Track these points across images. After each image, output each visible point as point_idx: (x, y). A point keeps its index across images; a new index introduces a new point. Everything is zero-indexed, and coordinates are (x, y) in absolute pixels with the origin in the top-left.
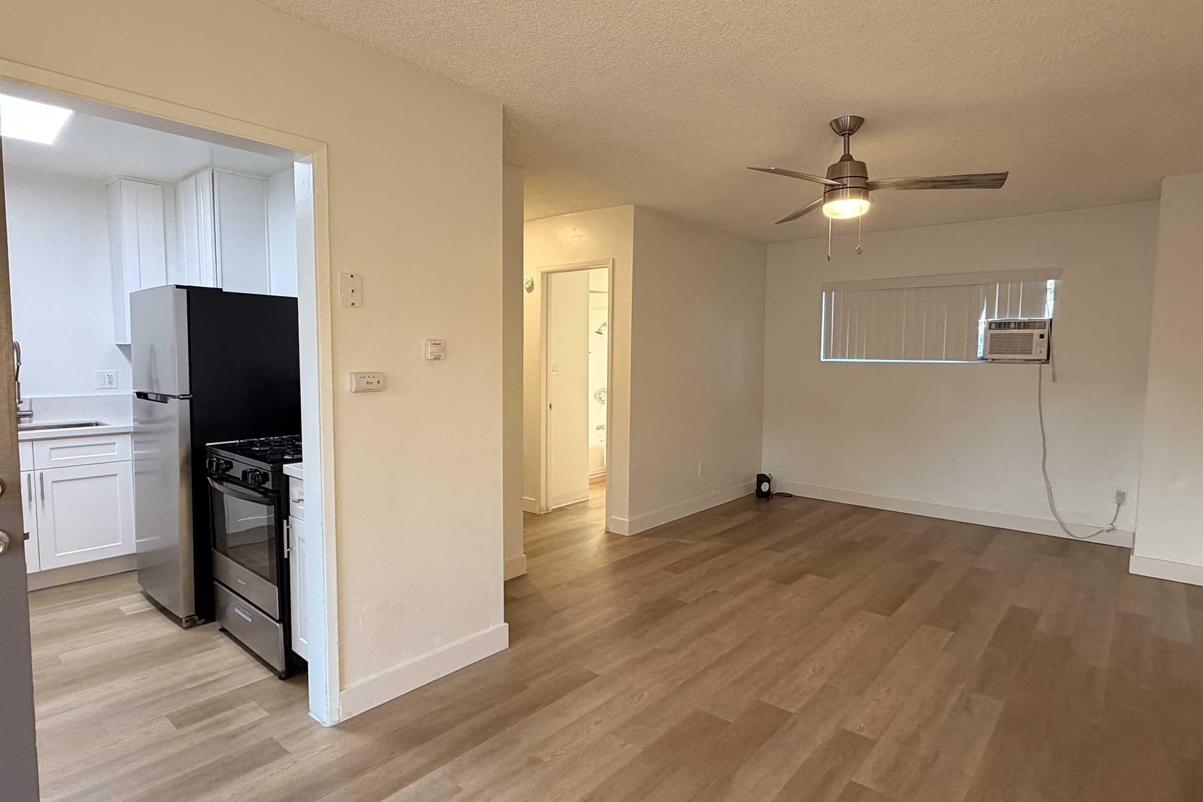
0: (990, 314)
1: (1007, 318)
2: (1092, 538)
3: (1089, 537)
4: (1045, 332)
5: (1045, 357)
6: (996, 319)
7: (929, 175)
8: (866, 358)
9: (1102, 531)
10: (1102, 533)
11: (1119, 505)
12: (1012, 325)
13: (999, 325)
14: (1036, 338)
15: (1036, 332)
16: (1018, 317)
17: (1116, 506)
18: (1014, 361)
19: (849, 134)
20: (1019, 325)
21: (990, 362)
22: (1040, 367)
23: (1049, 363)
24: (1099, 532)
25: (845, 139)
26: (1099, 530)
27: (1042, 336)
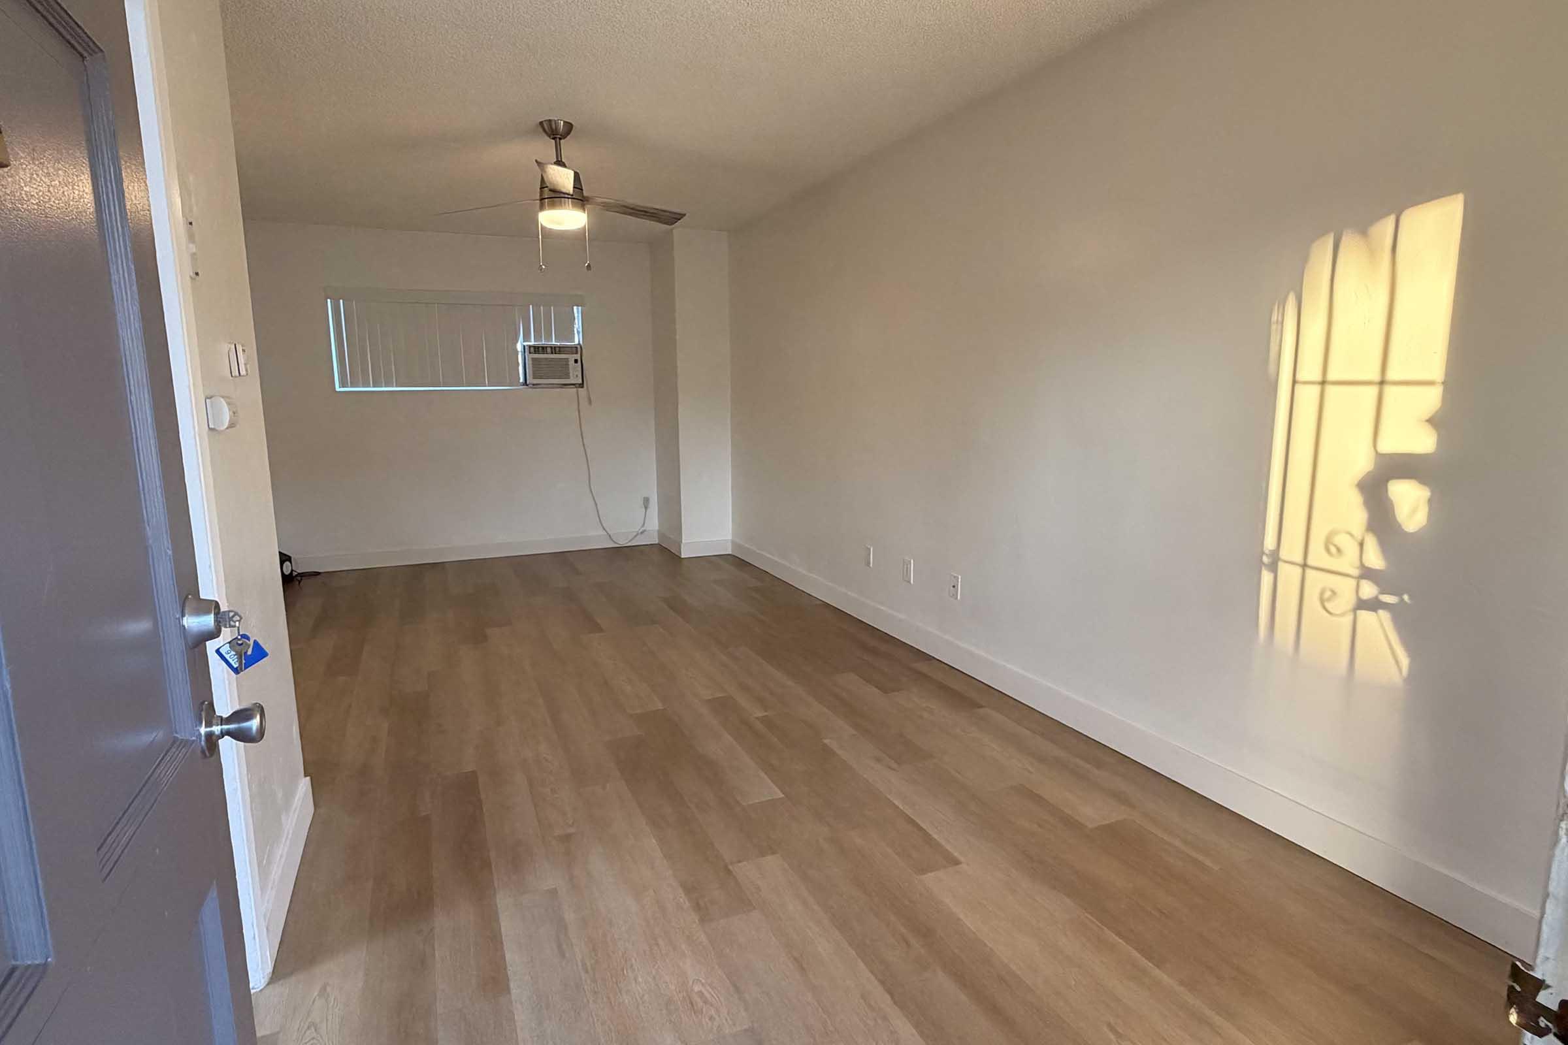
0: (527, 337)
1: (543, 342)
2: (633, 541)
3: (629, 541)
4: (578, 357)
5: (580, 382)
6: (532, 343)
7: (631, 201)
8: (396, 386)
9: (637, 534)
10: (638, 537)
11: (646, 508)
12: (549, 350)
13: (536, 349)
14: (572, 362)
15: (572, 358)
16: (552, 341)
17: (644, 510)
18: (552, 386)
19: (560, 139)
20: (555, 350)
21: (531, 388)
22: (577, 391)
23: (582, 387)
24: (635, 536)
25: (556, 142)
26: (635, 534)
27: (576, 361)
